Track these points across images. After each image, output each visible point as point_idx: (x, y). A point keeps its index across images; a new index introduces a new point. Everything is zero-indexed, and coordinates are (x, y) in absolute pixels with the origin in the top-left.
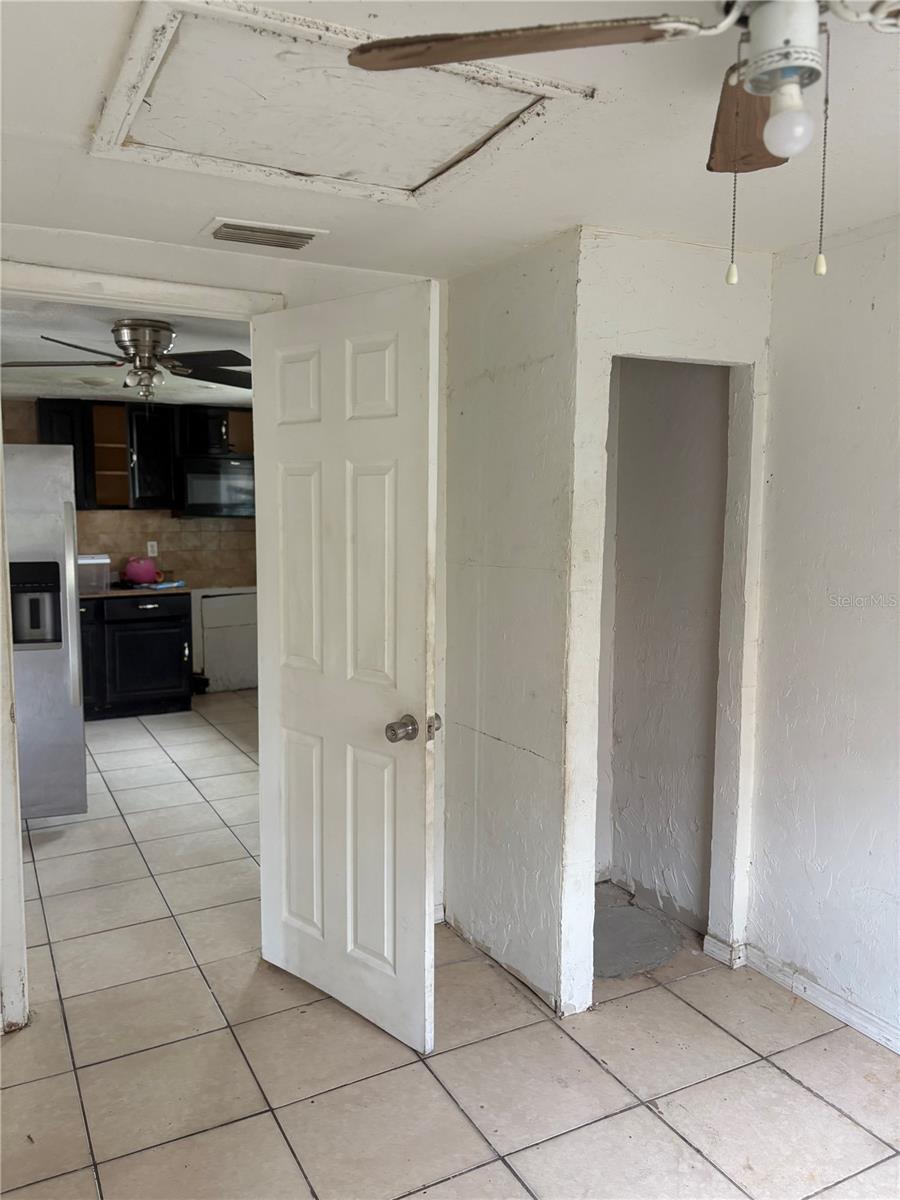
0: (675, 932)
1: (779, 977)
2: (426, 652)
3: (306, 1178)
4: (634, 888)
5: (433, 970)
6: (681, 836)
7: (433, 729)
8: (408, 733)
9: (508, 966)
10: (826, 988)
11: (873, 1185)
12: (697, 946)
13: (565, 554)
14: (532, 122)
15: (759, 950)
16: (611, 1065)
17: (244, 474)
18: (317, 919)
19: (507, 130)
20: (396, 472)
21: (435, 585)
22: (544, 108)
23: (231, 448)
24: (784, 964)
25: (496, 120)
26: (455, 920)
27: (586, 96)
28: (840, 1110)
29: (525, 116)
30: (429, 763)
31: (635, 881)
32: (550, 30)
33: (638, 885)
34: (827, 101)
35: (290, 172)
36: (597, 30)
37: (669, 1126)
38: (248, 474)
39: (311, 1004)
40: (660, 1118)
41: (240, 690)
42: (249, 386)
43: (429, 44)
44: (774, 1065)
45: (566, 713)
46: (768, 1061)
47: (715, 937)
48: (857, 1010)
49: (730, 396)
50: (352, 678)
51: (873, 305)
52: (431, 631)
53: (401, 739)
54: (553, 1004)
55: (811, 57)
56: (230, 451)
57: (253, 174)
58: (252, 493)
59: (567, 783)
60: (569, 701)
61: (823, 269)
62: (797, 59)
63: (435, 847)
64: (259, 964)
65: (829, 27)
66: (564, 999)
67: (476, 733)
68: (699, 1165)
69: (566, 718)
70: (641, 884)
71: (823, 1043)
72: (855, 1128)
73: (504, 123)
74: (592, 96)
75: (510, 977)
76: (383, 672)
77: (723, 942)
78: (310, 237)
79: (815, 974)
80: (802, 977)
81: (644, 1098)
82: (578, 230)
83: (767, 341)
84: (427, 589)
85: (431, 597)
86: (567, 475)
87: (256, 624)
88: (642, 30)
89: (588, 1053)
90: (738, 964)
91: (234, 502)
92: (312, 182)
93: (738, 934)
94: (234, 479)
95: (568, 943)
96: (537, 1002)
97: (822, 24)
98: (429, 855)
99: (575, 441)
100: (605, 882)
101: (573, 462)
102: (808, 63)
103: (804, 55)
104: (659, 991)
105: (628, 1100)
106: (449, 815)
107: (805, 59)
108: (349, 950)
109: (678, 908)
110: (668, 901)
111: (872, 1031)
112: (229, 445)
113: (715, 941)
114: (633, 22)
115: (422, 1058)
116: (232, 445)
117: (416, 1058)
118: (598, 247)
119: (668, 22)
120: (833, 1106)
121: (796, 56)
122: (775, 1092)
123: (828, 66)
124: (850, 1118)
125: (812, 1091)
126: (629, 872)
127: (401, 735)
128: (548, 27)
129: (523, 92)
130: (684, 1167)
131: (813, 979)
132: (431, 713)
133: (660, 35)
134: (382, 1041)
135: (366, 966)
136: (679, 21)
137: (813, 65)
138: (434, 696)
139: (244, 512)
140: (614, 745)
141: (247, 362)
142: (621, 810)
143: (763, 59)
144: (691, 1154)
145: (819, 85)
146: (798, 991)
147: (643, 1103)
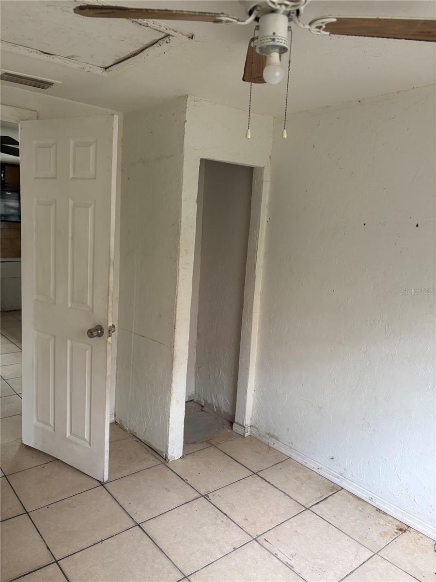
0: (221, 422)
1: (264, 439)
2: (109, 295)
3: (45, 542)
4: (203, 403)
5: (108, 443)
6: (225, 379)
7: (111, 332)
8: (98, 334)
9: (145, 441)
10: (282, 443)
11: (296, 522)
12: (230, 428)
13: (177, 250)
14: (164, 46)
15: (256, 428)
16: (189, 481)
17: (13, 199)
18: (51, 422)
19: (152, 47)
20: (95, 206)
21: (113, 263)
22: (170, 40)
23: (6, 185)
24: (266, 433)
25: (147, 42)
26: (120, 421)
27: (189, 37)
28: (285, 493)
29: (161, 42)
30: (109, 348)
31: (204, 400)
32: (171, 12)
33: (206, 401)
34: (290, 62)
35: (41, 52)
36: (192, 15)
37: (213, 505)
38: (16, 200)
39: (47, 463)
40: (209, 501)
41: (10, 311)
42: (18, 155)
43: (114, 10)
44: (259, 476)
45: (175, 324)
46: (257, 475)
47: (238, 423)
48: (295, 451)
49: (253, 180)
50: (71, 307)
51: (314, 146)
52: (111, 285)
53: (95, 336)
54: (165, 456)
55: (284, 42)
56: (6, 187)
57: (23, 51)
58: (19, 209)
59: (174, 356)
60: (177, 318)
61: (285, 136)
62: (278, 42)
63: (111, 387)
64: (21, 446)
65: (292, 29)
66: (170, 454)
67: (133, 334)
68: (225, 520)
69: (175, 326)
70: (207, 401)
71: (280, 466)
72: (290, 500)
73: (150, 44)
74: (192, 38)
75: (144, 445)
76: (87, 304)
77: (241, 425)
78: (52, 84)
79: (279, 437)
80: (273, 439)
81: (203, 494)
82: (186, 96)
83: (270, 157)
84: (109, 265)
85: (112, 269)
86: (178, 214)
87: (21, 277)
88: (213, 18)
89: (180, 476)
90: (247, 435)
91: (7, 213)
92: (53, 58)
93: (248, 422)
94: (8, 201)
95: (172, 429)
96: (157, 456)
97: (289, 27)
98: (107, 390)
99: (182, 197)
100: (191, 401)
101: (181, 207)
102: (282, 44)
103: (281, 41)
104: (212, 448)
105: (196, 495)
106: (118, 372)
107: (281, 42)
108: (67, 436)
109: (223, 412)
110: (219, 408)
111: (300, 460)
112: (5, 183)
113: (238, 425)
114: (208, 14)
115: (102, 484)
116: (7, 184)
117: (99, 484)
118: (195, 106)
119: (224, 17)
120: (282, 491)
121: (278, 40)
122: (259, 487)
123: (291, 46)
124: (289, 496)
125: (274, 486)
126: (202, 396)
127: (95, 335)
128: (170, 11)
129: (159, 31)
130: (219, 522)
131: (277, 439)
132: (110, 324)
133: (220, 21)
134: (83, 478)
135: (76, 444)
136: (228, 17)
137: (285, 45)
138: (112, 316)
139: (13, 219)
140: (197, 339)
141: (17, 143)
142: (199, 368)
143: (264, 40)
144: (222, 516)
145: (287, 54)
146: (271, 445)
147: (202, 496)
